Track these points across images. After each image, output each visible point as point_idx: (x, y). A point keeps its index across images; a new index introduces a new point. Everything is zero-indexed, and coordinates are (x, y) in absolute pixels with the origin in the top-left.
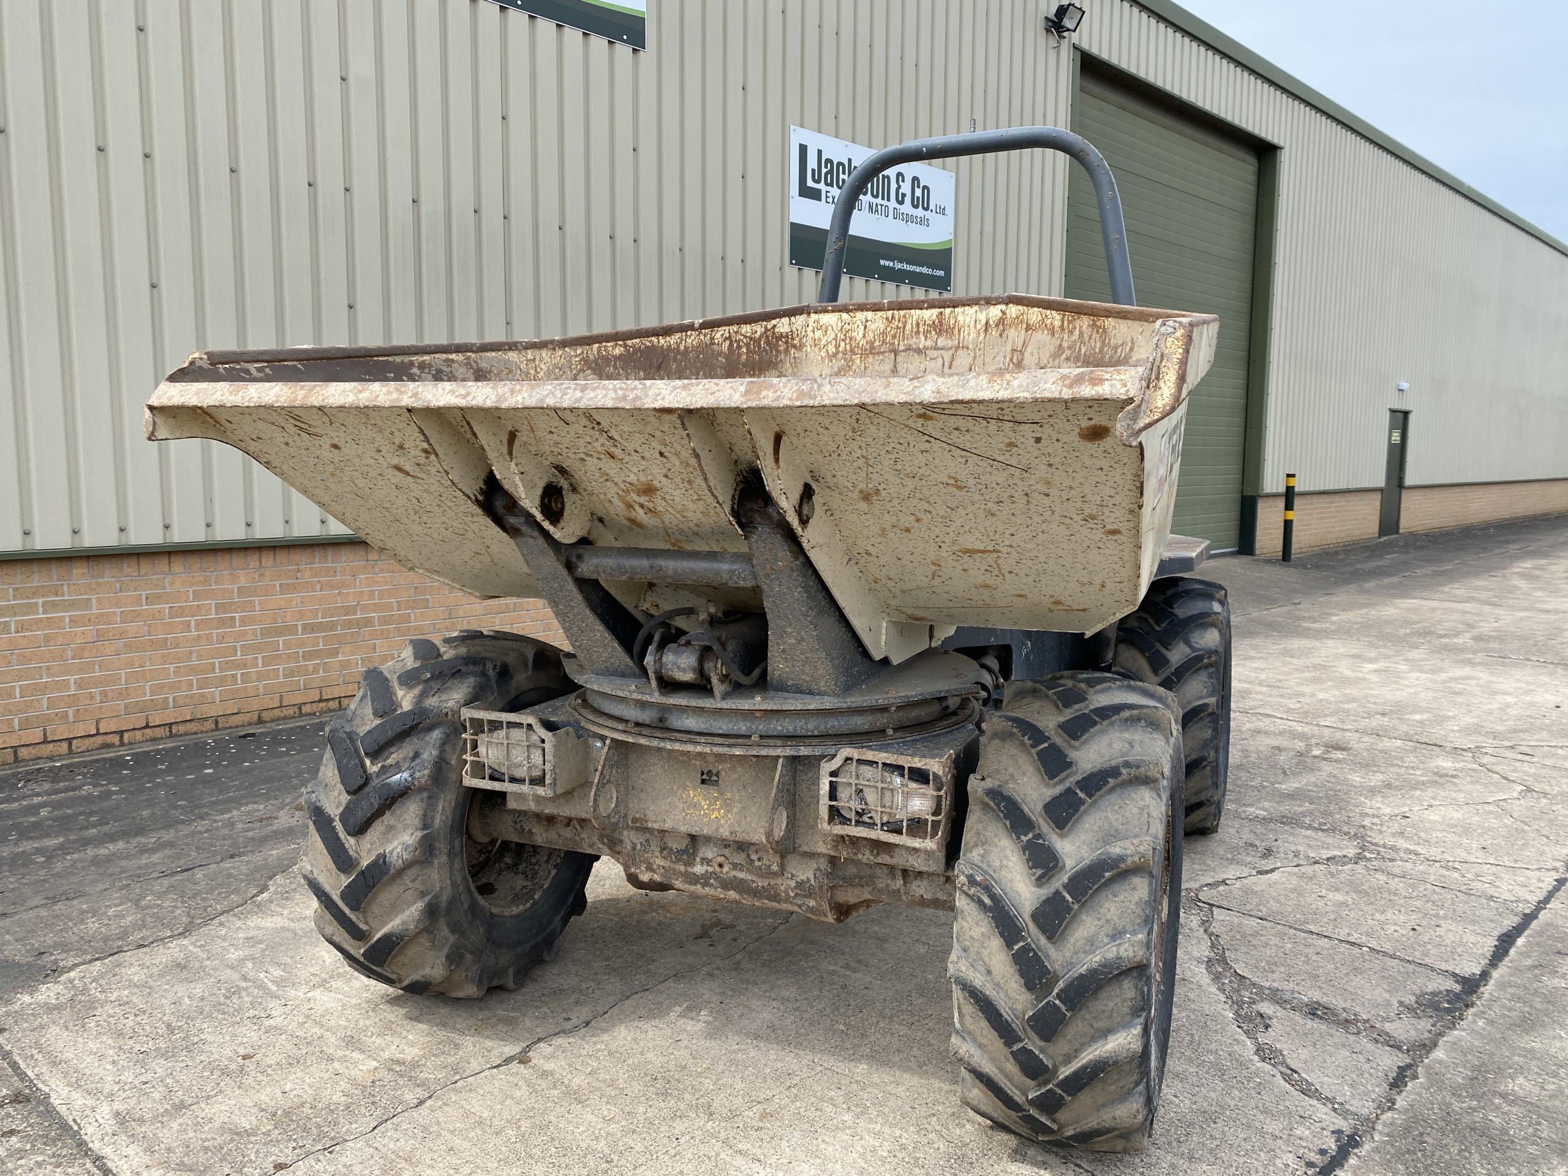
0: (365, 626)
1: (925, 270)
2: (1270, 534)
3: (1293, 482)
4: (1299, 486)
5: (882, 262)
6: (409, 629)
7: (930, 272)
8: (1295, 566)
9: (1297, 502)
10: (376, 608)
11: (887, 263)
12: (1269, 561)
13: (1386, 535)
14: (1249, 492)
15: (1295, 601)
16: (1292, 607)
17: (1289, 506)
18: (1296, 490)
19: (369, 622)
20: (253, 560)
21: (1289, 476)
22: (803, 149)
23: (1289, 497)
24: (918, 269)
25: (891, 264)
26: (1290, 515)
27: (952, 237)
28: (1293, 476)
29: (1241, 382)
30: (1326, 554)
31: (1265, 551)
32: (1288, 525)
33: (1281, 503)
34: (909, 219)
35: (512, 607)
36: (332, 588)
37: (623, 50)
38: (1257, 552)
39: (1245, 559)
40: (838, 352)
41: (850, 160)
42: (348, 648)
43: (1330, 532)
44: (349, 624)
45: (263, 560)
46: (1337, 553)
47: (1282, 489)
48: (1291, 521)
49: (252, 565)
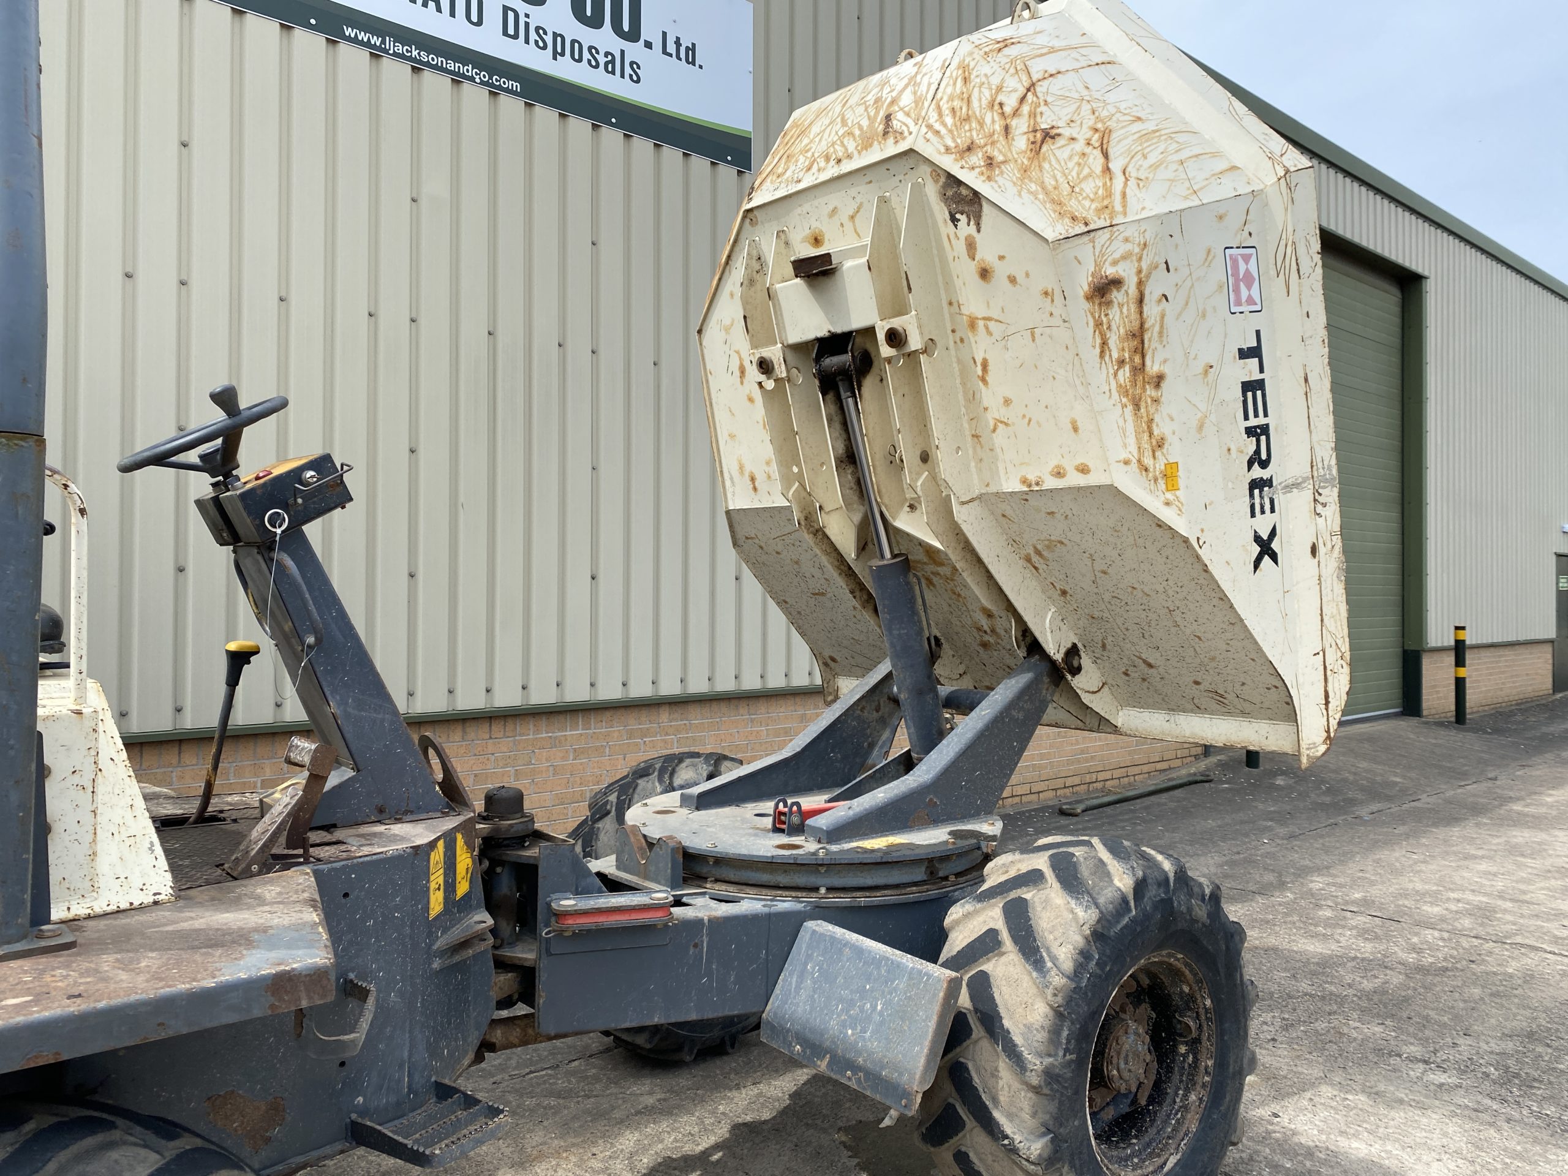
2: (1438, 692)
3: (1462, 635)
4: (1469, 638)
8: (1475, 730)
9: (1469, 656)
12: (1440, 724)
13: (1560, 691)
14: (1411, 646)
15: (1490, 776)
16: (1490, 784)
17: (1460, 662)
18: (1468, 642)
21: (1457, 628)
23: (1460, 650)
26: (1462, 672)
28: (1463, 628)
29: (1395, 526)
30: (1501, 713)
31: (1433, 711)
32: (1460, 683)
33: (1450, 659)
37: (726, 172)
38: (1425, 713)
39: (1413, 721)
43: (1501, 690)
46: (1512, 714)
47: (1452, 643)
48: (1464, 679)
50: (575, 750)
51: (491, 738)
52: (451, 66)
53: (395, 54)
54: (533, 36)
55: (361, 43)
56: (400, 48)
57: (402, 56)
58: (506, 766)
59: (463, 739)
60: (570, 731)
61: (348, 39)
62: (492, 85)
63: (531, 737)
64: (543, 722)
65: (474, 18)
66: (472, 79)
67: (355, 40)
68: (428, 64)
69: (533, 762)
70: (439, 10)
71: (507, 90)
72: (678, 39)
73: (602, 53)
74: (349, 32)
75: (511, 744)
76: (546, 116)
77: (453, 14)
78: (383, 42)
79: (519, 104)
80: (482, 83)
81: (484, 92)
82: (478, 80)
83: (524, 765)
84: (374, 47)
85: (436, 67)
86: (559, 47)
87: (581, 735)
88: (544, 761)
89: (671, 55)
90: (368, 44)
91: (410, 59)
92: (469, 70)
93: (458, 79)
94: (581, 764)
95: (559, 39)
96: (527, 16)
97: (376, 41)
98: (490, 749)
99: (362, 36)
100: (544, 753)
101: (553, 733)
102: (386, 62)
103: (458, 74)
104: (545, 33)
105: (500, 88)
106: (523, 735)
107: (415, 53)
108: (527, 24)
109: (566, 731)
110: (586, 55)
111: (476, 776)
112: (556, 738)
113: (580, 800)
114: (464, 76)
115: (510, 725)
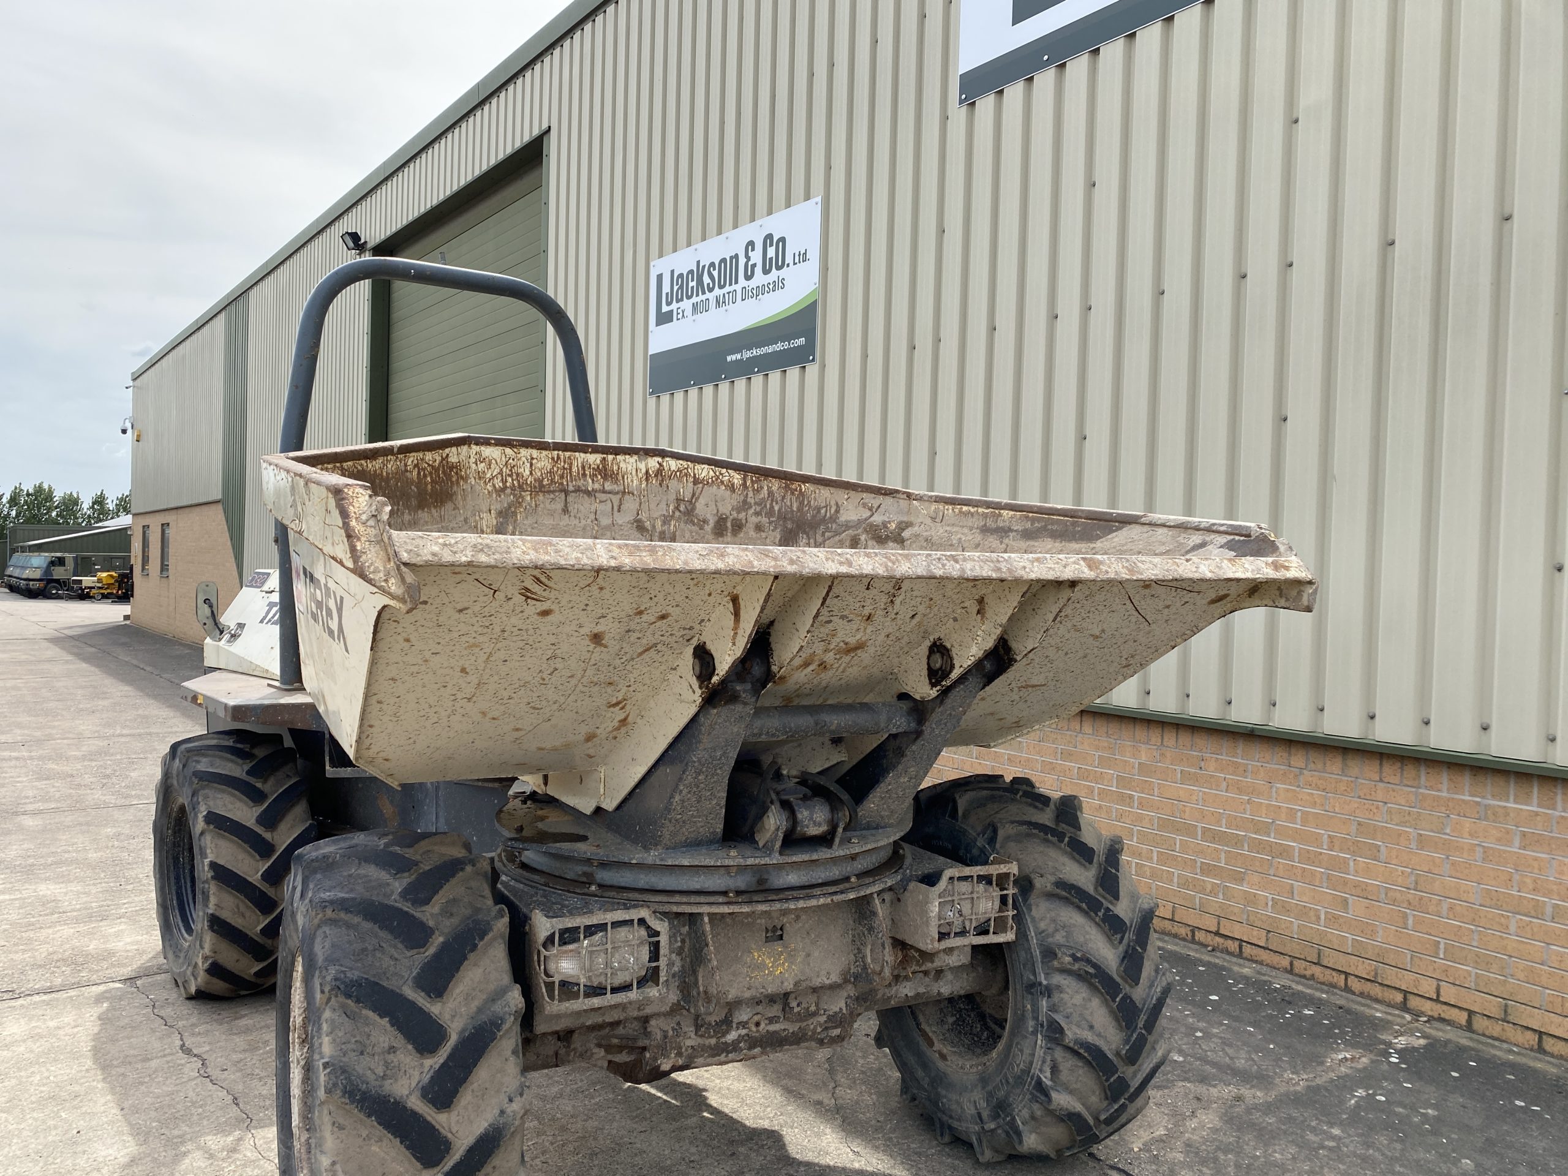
0: (1280, 856)
6: (1345, 882)
10: (1297, 835)
19: (1284, 852)
20: (1155, 735)
35: (1549, 910)
36: (1240, 791)
40: (506, 487)
42: (1256, 878)
44: (1259, 846)
45: (1166, 739)
49: (1154, 740)
50: (1524, 834)
51: (1381, 780)
58: (1403, 823)
59: (1344, 774)
60: (1515, 802)
63: (1444, 794)
64: (1466, 779)
69: (1448, 831)
75: (1413, 798)
83: (1432, 831)
87: (1537, 814)
88: (1466, 835)
94: (1536, 859)
98: (1380, 796)
100: (1467, 824)
101: (1483, 797)
106: (1431, 788)
109: (1507, 801)
111: (1359, 824)
112: (1487, 807)
113: (1533, 913)
115: (1410, 771)
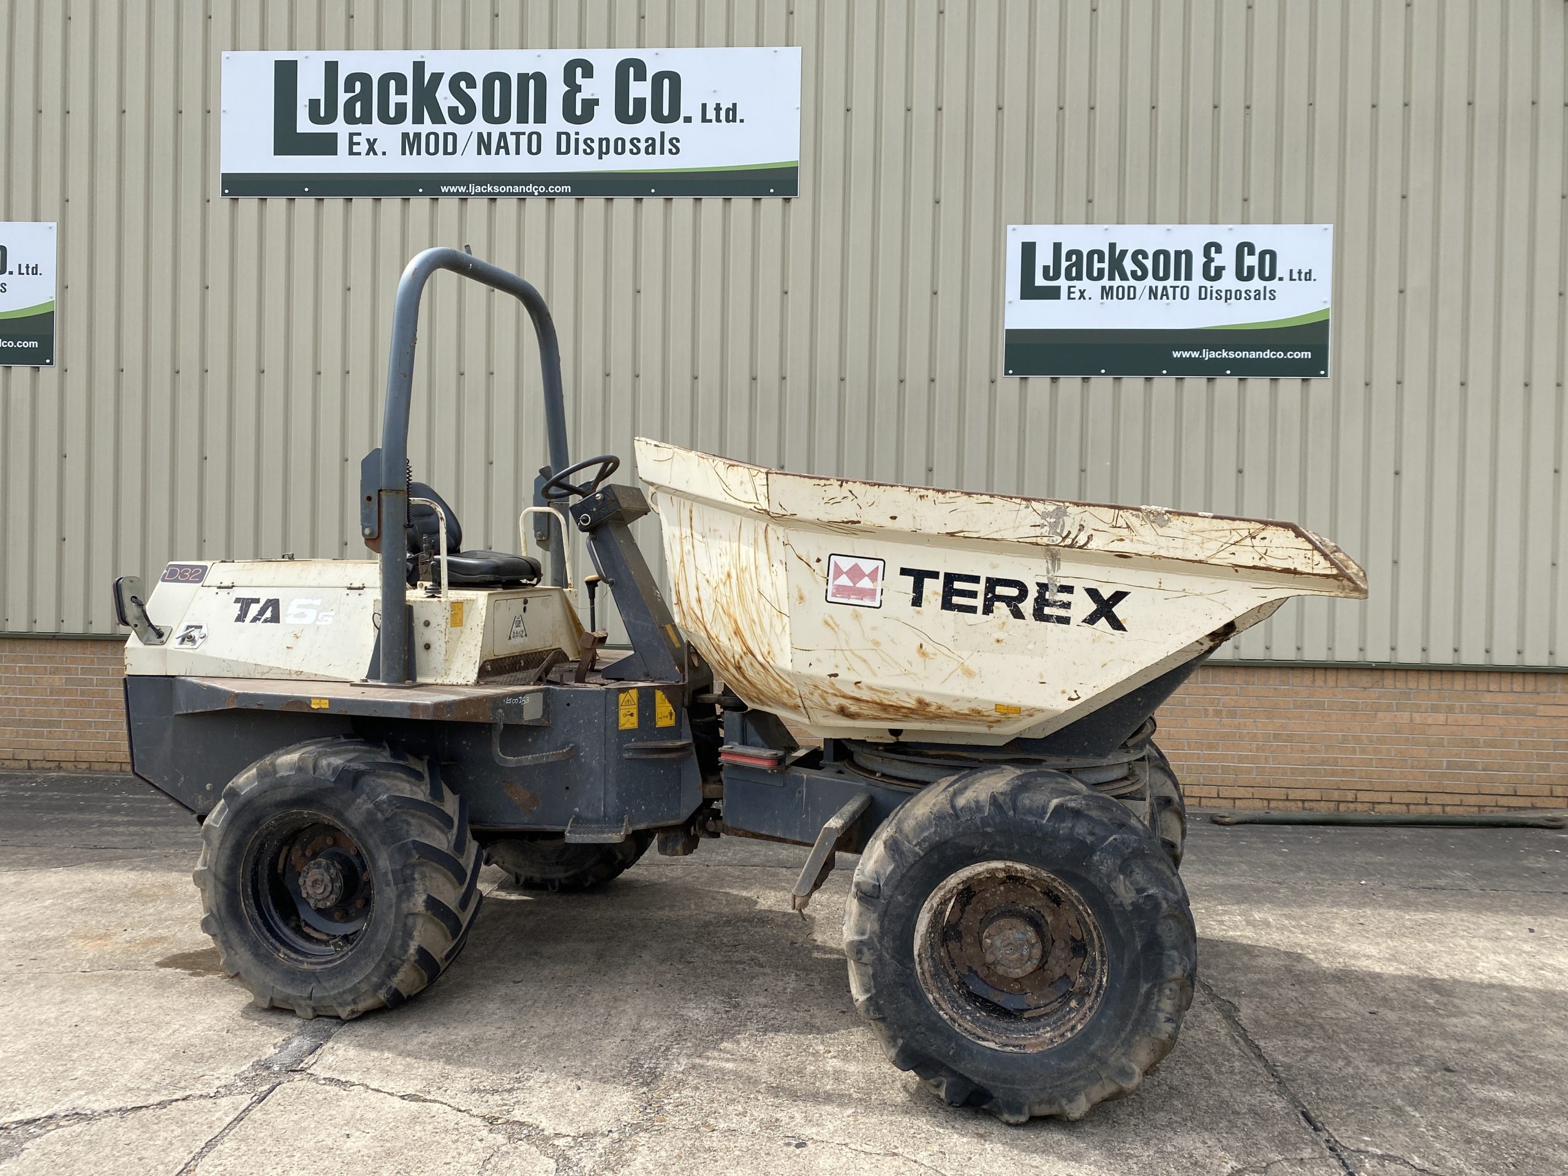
1: (1268, 354)
5: (1176, 354)
7: (1280, 355)
11: (1186, 355)
22: (1029, 250)
24: (1253, 355)
25: (1195, 354)
27: (1328, 306)
34: (1228, 296)
37: (772, 204)
41: (1112, 246)
52: (517, 189)
53: (476, 194)
54: (582, 146)
55: (453, 194)
56: (479, 189)
57: (481, 194)
61: (445, 194)
62: (549, 194)
65: (534, 150)
66: (532, 194)
67: (449, 194)
68: (500, 194)
70: (507, 153)
71: (561, 194)
72: (718, 105)
73: (643, 140)
74: (444, 189)
76: (594, 204)
77: (518, 152)
78: (468, 189)
79: (571, 201)
80: (540, 194)
81: (543, 200)
82: (536, 194)
84: (462, 194)
85: (505, 194)
86: (604, 147)
89: (710, 121)
90: (458, 193)
91: (487, 194)
92: (531, 188)
93: (522, 197)
95: (604, 142)
96: (577, 133)
97: (462, 189)
99: (453, 189)
102: (471, 201)
103: (522, 194)
104: (592, 141)
105: (555, 194)
107: (490, 189)
108: (577, 140)
110: (628, 146)
114: (527, 194)
